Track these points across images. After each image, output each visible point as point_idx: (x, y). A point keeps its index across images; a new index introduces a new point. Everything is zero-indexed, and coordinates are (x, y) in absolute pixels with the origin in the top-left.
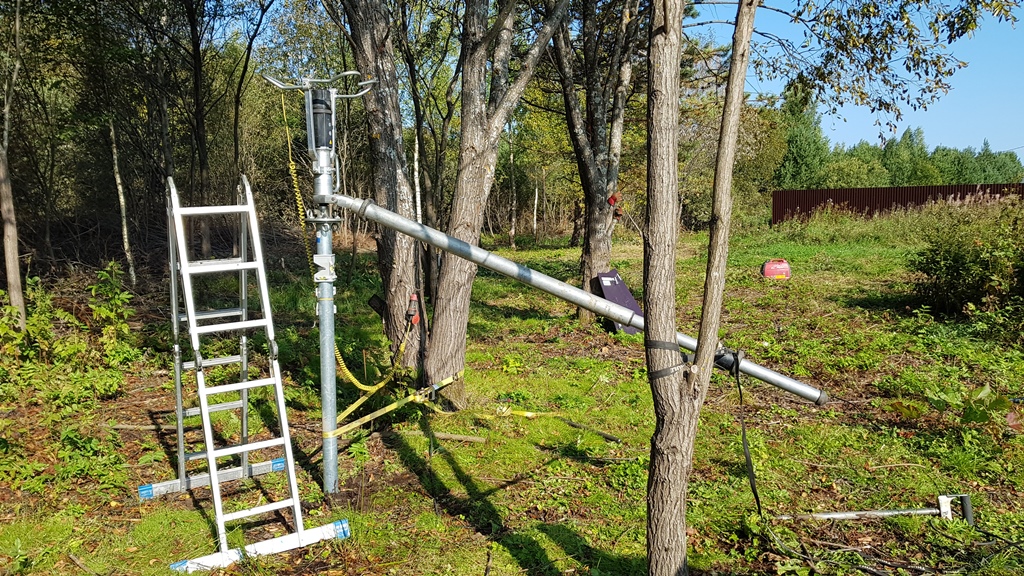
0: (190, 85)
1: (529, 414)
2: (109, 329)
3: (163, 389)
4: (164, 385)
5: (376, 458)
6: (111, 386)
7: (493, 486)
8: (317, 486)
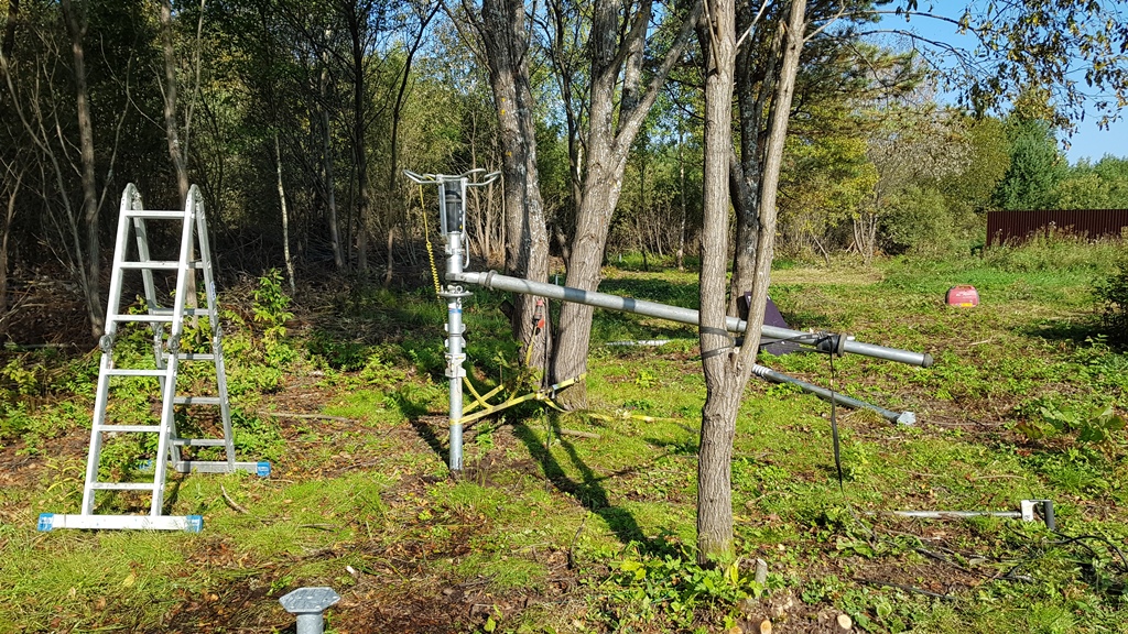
0: (352, 98)
1: (648, 419)
2: (271, 331)
3: (318, 387)
4: (319, 383)
5: (500, 447)
6: (271, 380)
7: (602, 475)
8: (445, 465)
